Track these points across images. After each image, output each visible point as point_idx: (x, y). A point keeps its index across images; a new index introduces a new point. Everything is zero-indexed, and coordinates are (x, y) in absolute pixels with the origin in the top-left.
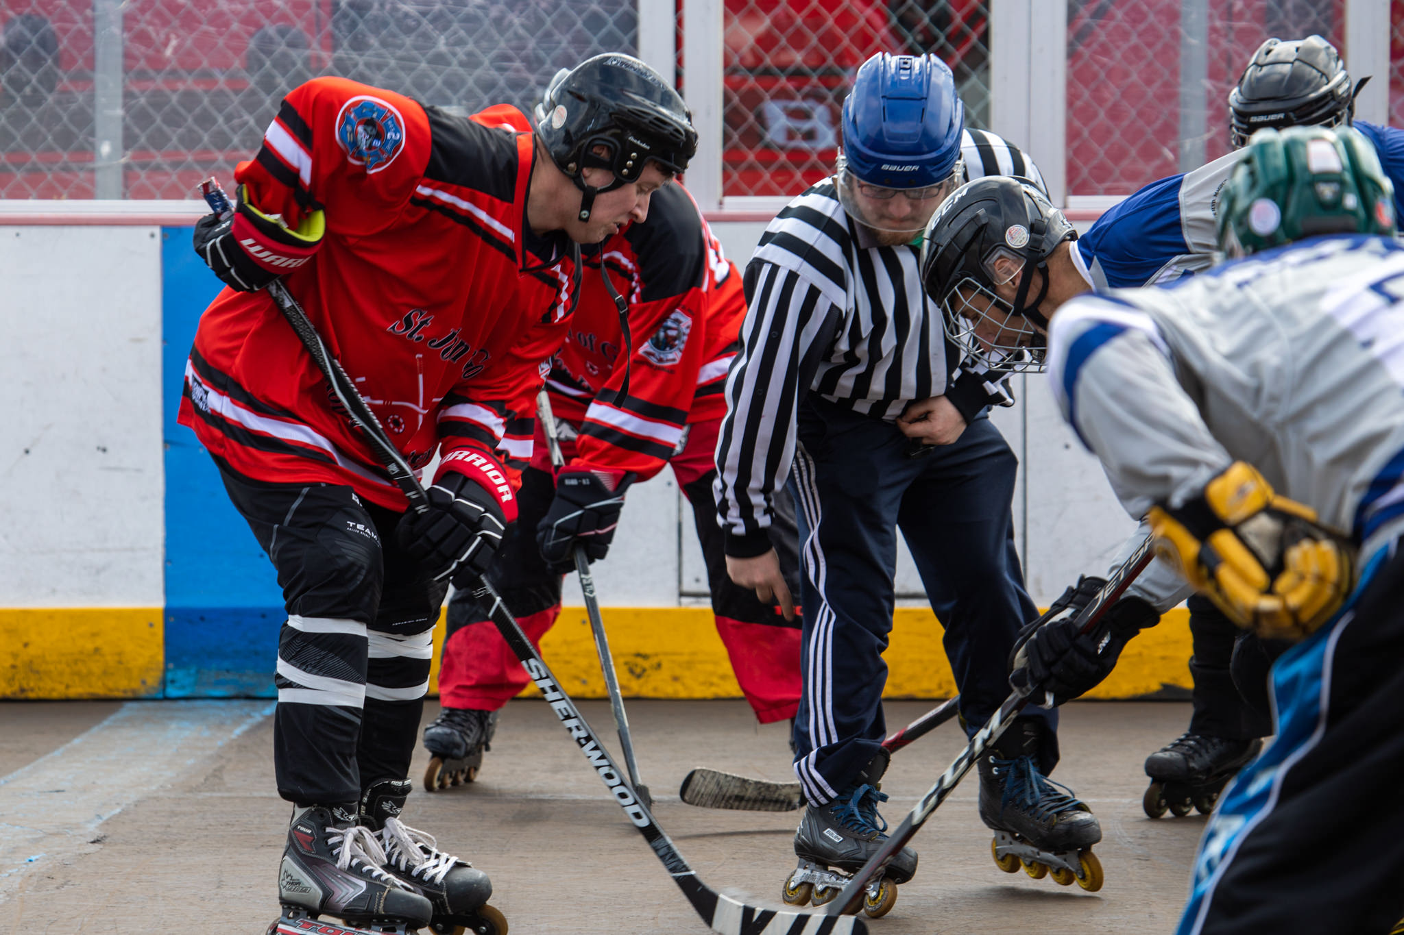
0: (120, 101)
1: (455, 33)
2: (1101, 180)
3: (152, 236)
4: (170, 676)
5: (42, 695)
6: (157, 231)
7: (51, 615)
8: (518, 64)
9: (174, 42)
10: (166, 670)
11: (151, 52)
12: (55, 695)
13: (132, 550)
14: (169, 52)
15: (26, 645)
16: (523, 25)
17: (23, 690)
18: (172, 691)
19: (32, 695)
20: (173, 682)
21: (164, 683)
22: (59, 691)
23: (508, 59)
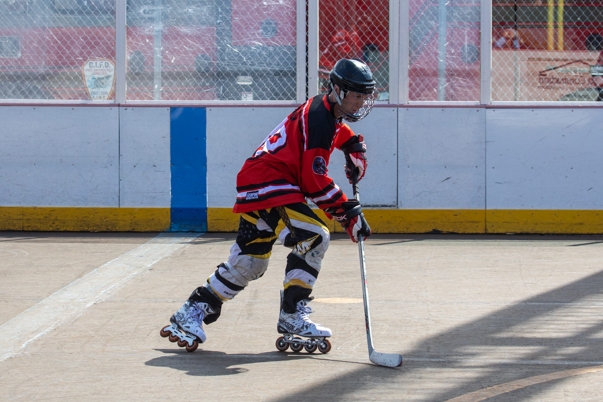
0: (161, 74)
1: (248, 56)
2: (418, 97)
3: (168, 110)
4: (172, 226)
5: (139, 230)
6: (169, 108)
7: (141, 209)
8: (265, 65)
9: (174, 59)
10: (171, 224)
11: (168, 61)
12: (142, 231)
13: (162, 192)
14: (173, 61)
15: (134, 217)
16: (266, 55)
17: (134, 229)
18: (173, 230)
19: (136, 231)
20: (173, 227)
21: (171, 228)
22: (143, 230)
23: (263, 63)
